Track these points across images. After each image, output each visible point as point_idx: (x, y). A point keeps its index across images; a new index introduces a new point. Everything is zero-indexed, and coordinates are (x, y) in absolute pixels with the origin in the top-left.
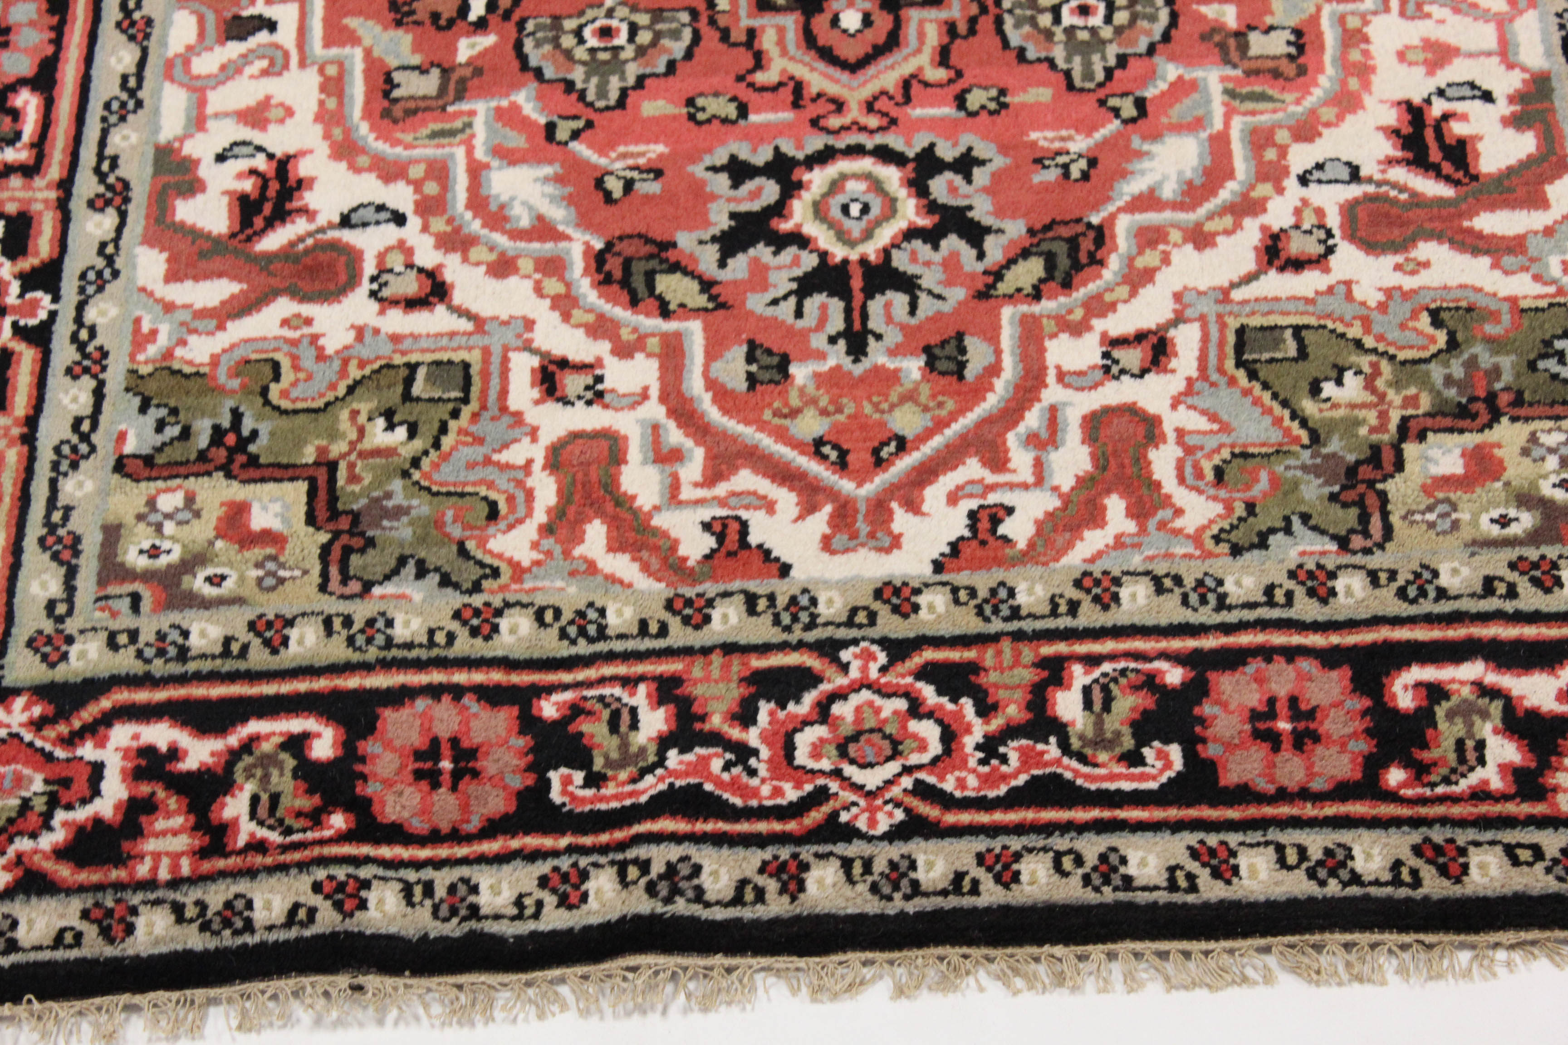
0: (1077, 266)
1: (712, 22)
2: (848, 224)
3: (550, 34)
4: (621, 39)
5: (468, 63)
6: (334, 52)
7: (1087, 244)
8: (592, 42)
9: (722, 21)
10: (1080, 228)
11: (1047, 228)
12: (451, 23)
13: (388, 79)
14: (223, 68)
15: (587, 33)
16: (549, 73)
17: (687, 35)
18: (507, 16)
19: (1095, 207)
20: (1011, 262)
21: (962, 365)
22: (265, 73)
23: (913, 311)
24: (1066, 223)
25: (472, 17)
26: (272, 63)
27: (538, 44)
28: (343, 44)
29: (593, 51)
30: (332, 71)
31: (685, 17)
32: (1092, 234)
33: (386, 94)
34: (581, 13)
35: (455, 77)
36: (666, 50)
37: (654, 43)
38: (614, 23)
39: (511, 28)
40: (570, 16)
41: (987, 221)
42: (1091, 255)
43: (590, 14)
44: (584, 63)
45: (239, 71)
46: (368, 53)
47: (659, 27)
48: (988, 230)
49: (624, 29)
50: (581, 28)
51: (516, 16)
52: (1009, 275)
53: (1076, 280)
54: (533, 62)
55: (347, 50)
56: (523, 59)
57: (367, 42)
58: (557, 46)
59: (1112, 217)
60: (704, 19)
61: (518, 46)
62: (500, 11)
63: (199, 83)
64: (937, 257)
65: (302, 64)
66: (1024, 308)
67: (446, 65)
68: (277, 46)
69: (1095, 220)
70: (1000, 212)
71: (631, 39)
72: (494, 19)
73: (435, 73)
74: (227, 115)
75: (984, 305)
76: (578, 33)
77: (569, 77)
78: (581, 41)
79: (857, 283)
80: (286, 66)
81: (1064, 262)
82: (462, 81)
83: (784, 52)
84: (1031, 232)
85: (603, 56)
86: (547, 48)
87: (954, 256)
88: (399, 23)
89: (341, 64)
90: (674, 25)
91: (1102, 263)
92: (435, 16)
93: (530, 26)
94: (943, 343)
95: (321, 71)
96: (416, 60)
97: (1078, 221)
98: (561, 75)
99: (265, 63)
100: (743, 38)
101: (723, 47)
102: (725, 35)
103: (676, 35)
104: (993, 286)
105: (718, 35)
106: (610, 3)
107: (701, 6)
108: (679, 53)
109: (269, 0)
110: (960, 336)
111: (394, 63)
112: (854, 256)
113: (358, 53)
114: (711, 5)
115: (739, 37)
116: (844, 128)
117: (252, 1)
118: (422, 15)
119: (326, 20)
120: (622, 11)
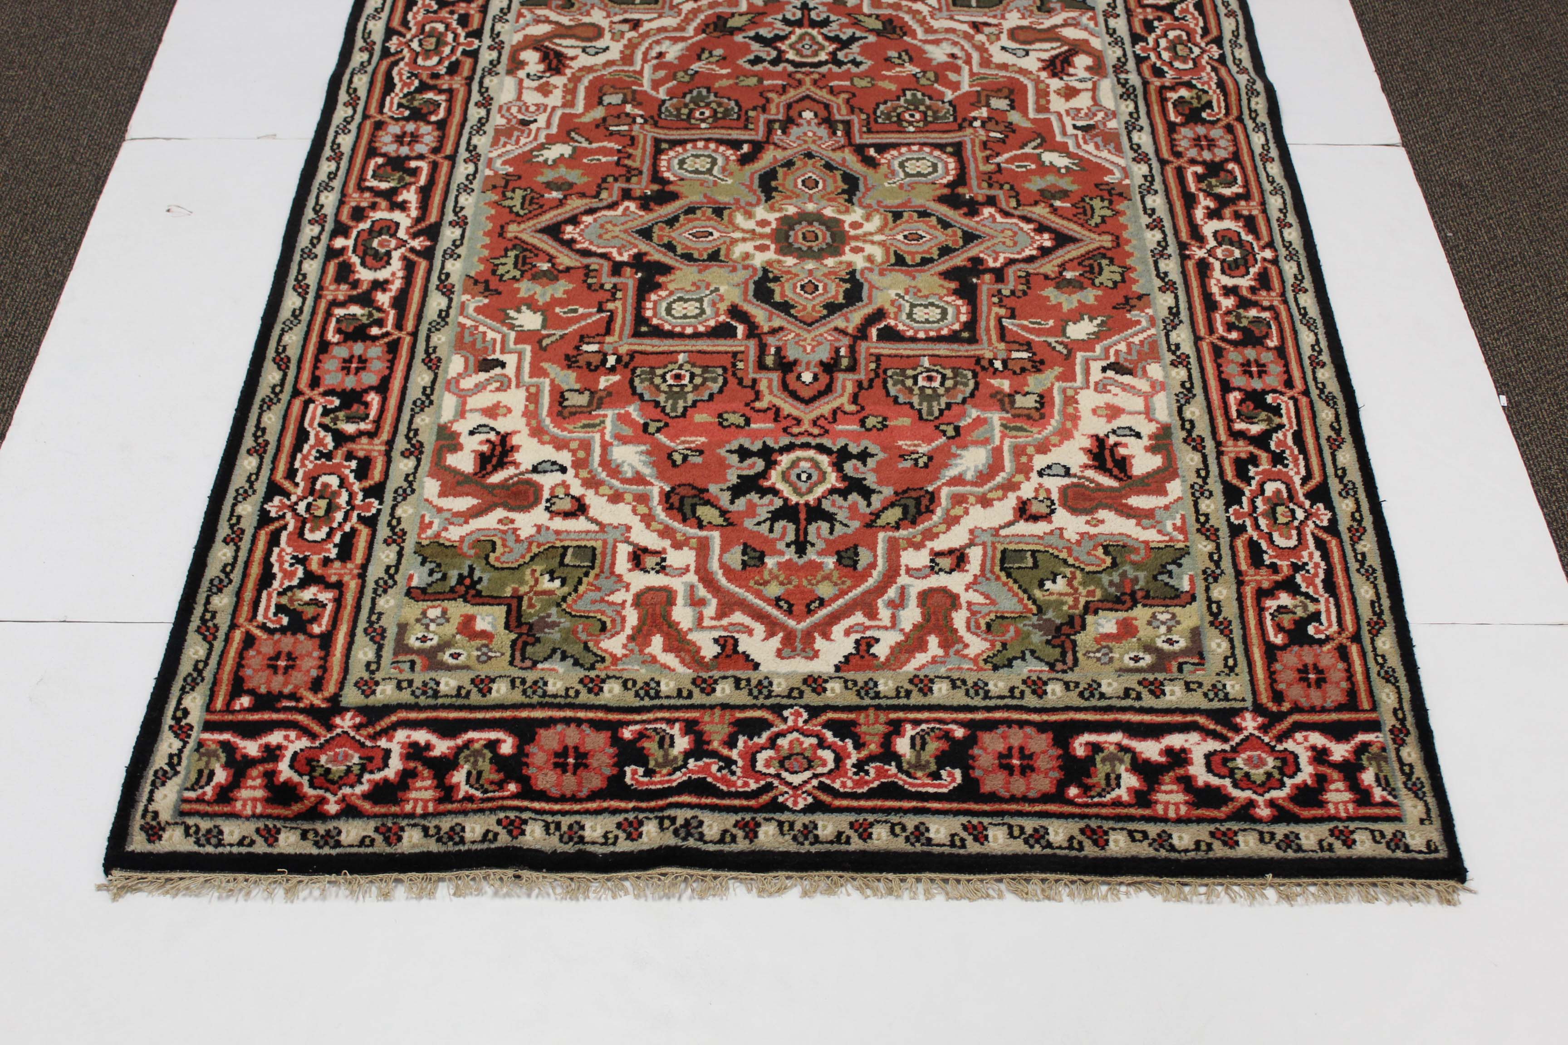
0: (919, 513)
1: (734, 374)
2: (800, 484)
3: (648, 377)
4: (686, 381)
5: (604, 390)
6: (535, 380)
7: (925, 502)
8: (671, 382)
9: (739, 374)
10: (922, 493)
11: (905, 492)
12: (597, 367)
13: (562, 395)
14: (476, 386)
15: (668, 377)
16: (647, 397)
17: (721, 380)
18: (626, 365)
19: (931, 482)
20: (885, 509)
21: (856, 562)
22: (498, 389)
23: (831, 533)
24: (915, 490)
25: (608, 365)
26: (502, 385)
27: (642, 382)
28: (539, 376)
29: (670, 386)
30: (533, 390)
31: (720, 371)
32: (928, 496)
33: (561, 404)
34: (666, 366)
35: (597, 396)
36: (709, 388)
37: (703, 384)
38: (683, 372)
39: (628, 372)
40: (659, 368)
41: (874, 486)
42: (927, 507)
43: (670, 367)
44: (665, 392)
45: (485, 388)
46: (552, 381)
47: (706, 375)
48: (873, 491)
49: (688, 375)
50: (665, 373)
51: (631, 367)
52: (883, 516)
53: (919, 520)
54: (639, 391)
55: (542, 379)
56: (633, 388)
57: (552, 376)
58: (652, 383)
59: (939, 488)
60: (730, 373)
61: (632, 381)
62: (623, 363)
63: (463, 393)
64: (846, 504)
65: (518, 386)
66: (890, 534)
67: (593, 390)
68: (506, 376)
69: (930, 489)
70: (880, 482)
71: (691, 381)
72: (619, 367)
73: (587, 393)
74: (476, 410)
75: (869, 531)
76: (663, 377)
77: (657, 399)
78: (665, 381)
79: (803, 516)
80: (509, 387)
81: (912, 510)
82: (601, 399)
83: (771, 392)
84: (896, 493)
85: (676, 389)
86: (647, 383)
87: (855, 504)
88: (569, 367)
89: (538, 387)
90: (714, 375)
91: (933, 512)
92: (589, 364)
93: (638, 372)
94: (847, 550)
95: (527, 390)
96: (577, 386)
97: (921, 489)
98: (653, 398)
99: (498, 384)
100: (750, 383)
101: (739, 388)
102: (740, 381)
103: (714, 380)
104: (874, 521)
105: (736, 381)
106: (680, 362)
107: (729, 366)
108: (715, 390)
109: (503, 352)
110: (856, 547)
111: (566, 387)
112: (802, 501)
113: (547, 381)
114: (734, 365)
115: (747, 382)
116: (801, 434)
117: (494, 352)
118: (582, 363)
119: (531, 363)
120: (687, 366)
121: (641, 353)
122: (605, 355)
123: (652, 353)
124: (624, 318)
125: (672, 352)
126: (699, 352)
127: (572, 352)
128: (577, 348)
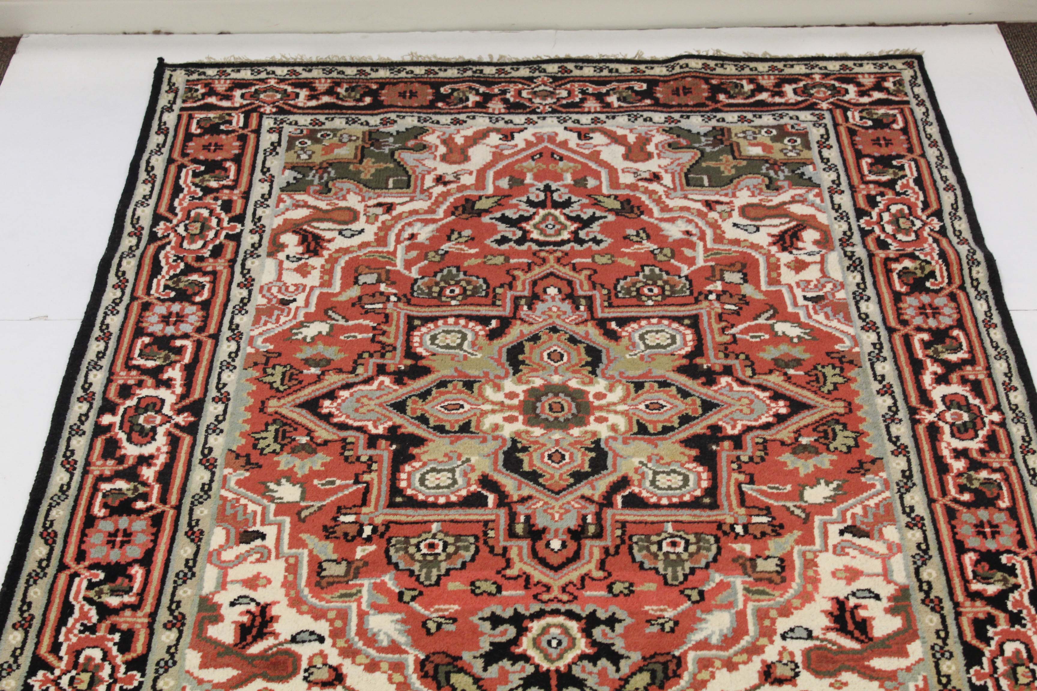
0: (667, 678)
1: (486, 543)
2: (550, 650)
3: (403, 546)
4: (439, 550)
5: (361, 560)
6: (294, 551)
7: (672, 666)
8: (425, 551)
9: (491, 542)
10: (669, 658)
11: (652, 657)
12: (354, 538)
13: (320, 566)
14: (237, 557)
15: (422, 546)
16: (402, 566)
17: (473, 548)
18: (382, 535)
19: (677, 647)
20: (633, 674)
22: (258, 561)
24: (662, 654)
25: (365, 535)
26: (262, 556)
27: (397, 551)
28: (298, 548)
29: (424, 555)
30: (292, 561)
31: (472, 540)
32: (675, 661)
33: (319, 574)
34: (420, 536)
35: (354, 566)
36: (461, 556)
37: (456, 552)
38: (436, 541)
39: (383, 542)
40: (414, 537)
41: (622, 652)
42: (674, 672)
43: (424, 536)
44: (419, 561)
45: (245, 559)
46: (311, 552)
47: (459, 544)
48: (622, 657)
49: (441, 544)
50: (419, 543)
51: (386, 536)
52: (632, 681)
53: (666, 685)
54: (394, 560)
55: (301, 550)
56: (389, 558)
57: (311, 547)
58: (407, 552)
59: (686, 652)
60: (481, 541)
61: (387, 551)
62: (379, 533)
63: (224, 565)
64: (595, 670)
65: (277, 557)
67: (350, 560)
68: (265, 547)
69: (677, 653)
70: (628, 648)
71: (444, 550)
72: (375, 537)
73: (344, 563)
74: (237, 582)
76: (417, 546)
77: (412, 568)
78: (419, 550)
79: (554, 682)
80: (269, 558)
81: (660, 675)
82: (358, 568)
83: (521, 560)
84: (644, 658)
85: (430, 558)
86: (402, 553)
87: (604, 669)
88: (327, 538)
89: (297, 557)
90: (466, 544)
91: (680, 676)
92: (346, 534)
93: (393, 541)
95: (287, 561)
96: (335, 557)
97: (668, 653)
98: (407, 568)
99: (258, 556)
100: (501, 552)
101: (490, 556)
102: (492, 549)
103: (467, 549)
104: (623, 687)
105: (488, 549)
106: (434, 531)
107: (481, 535)
108: (468, 558)
109: (263, 523)
111: (324, 558)
112: (553, 668)
113: (306, 552)
114: (485, 534)
115: (498, 550)
116: (550, 600)
117: (254, 524)
118: (339, 533)
119: (291, 535)
120: (440, 536)
121: (396, 523)
122: (362, 525)
123: (407, 523)
124: (379, 489)
125: (425, 522)
126: (452, 521)
127: (330, 523)
128: (335, 519)
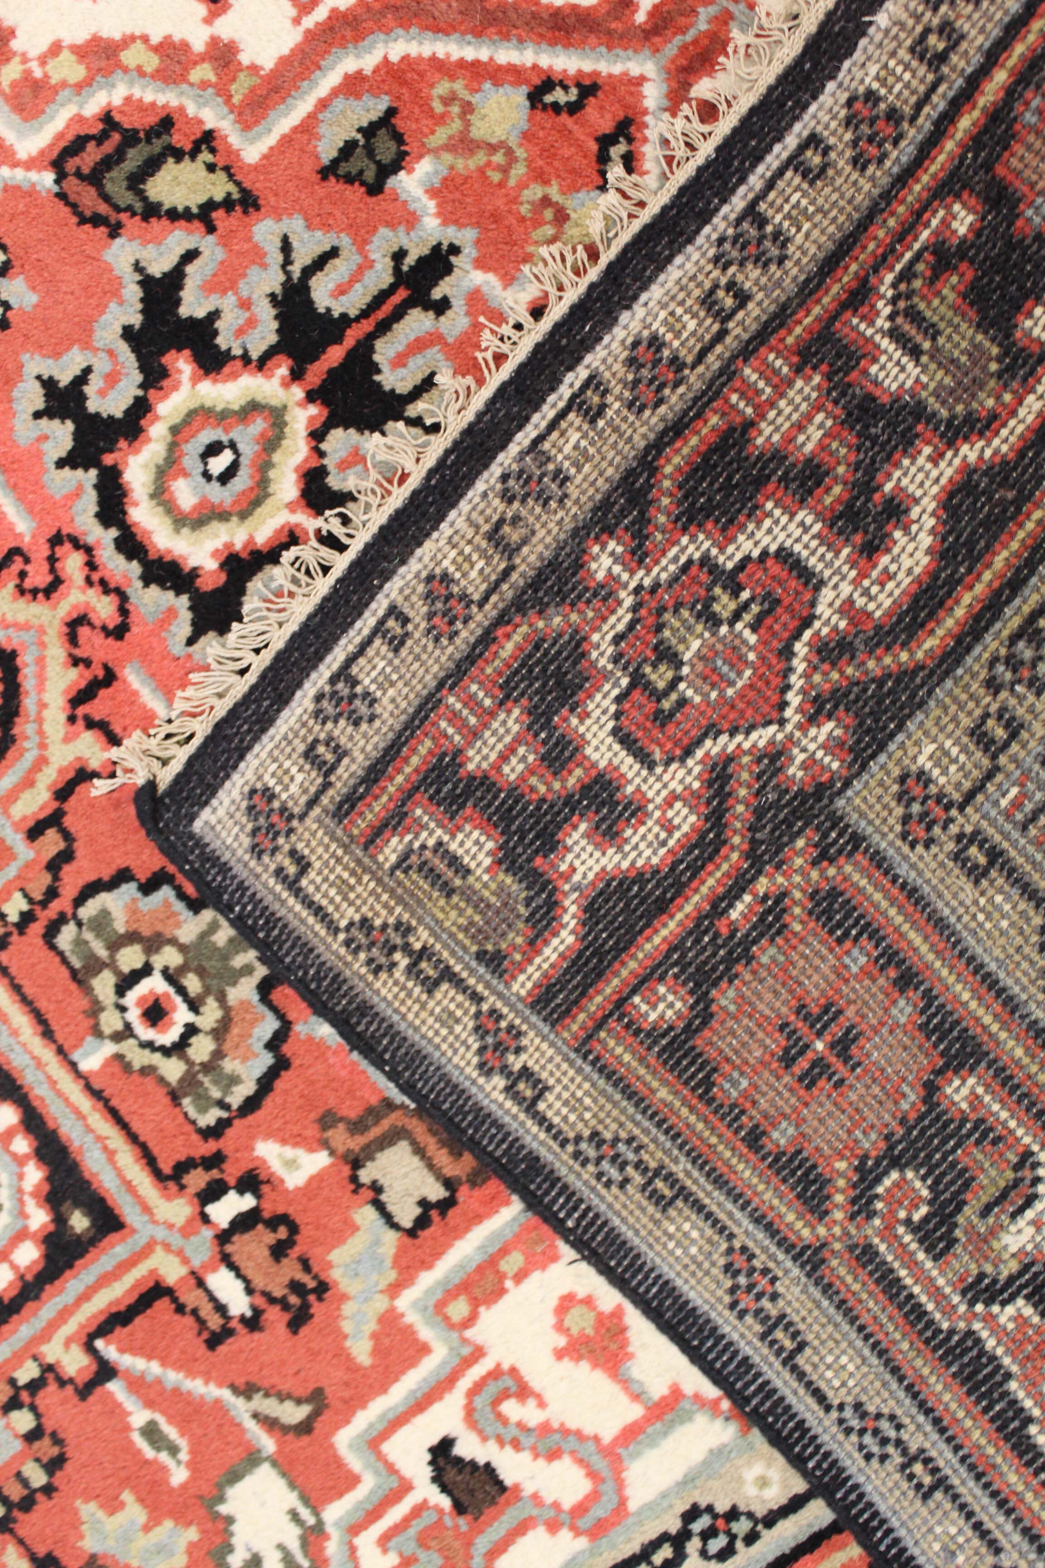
0: (131, 138)
1: (52, 893)
2: (248, 449)
3: (206, 1080)
4: (155, 984)
5: (325, 1144)
6: (425, 1333)
7: (91, 156)
8: (182, 1015)
9: (40, 883)
10: (72, 184)
11: (96, 220)
12: (273, 1223)
13: (422, 1222)
14: (553, 1455)
15: (170, 1036)
16: (269, 1025)
17: (88, 911)
18: (215, 1161)
19: (31, 193)
20: (173, 215)
21: (369, 131)
22: (523, 1392)
23: (333, 253)
24: (74, 207)
25: (248, 1202)
26: (505, 1395)
27: (234, 1080)
28: (409, 1332)
29: (194, 1006)
30: (459, 1309)
31: (66, 937)
32: (71, 165)
33: (446, 1205)
34: (148, 1071)
35: (356, 1143)
36: (133, 911)
37: (132, 937)
38: (134, 1015)
39: (228, 1142)
40: (162, 1080)
41: (133, 292)
42: (100, 139)
43: (139, 1058)
44: (222, 999)
45: (545, 1429)
46: (394, 1289)
47: (102, 952)
48: (147, 282)
49: (132, 997)
50: (166, 1051)
51: (210, 1147)
52: (194, 201)
53: (152, 120)
54: (267, 1059)
55: (412, 1318)
56: (266, 1084)
57: (381, 1304)
58: (218, 1054)
59: (30, 164)
60: (56, 906)
61: (251, 1104)
62: (215, 1174)
63: (601, 1464)
64: (227, 303)
65: (478, 1353)
66: (235, 140)
67: (346, 1171)
68: (470, 1415)
69: (47, 179)
70: (114, 290)
71: (146, 970)
72: (232, 1172)
73: (365, 1176)
74: (625, 1383)
75: (257, 185)
76: (179, 1048)
77: (256, 998)
78: (191, 1030)
79: (335, 355)
80: (495, 1374)
81: (134, 158)
82: (357, 1127)
84: (115, 231)
85: (193, 983)
86: (229, 1065)
87: (211, 286)
88: (323, 1288)
89: (440, 1307)
90: (88, 936)
91: (107, 118)
92: (279, 1251)
93: (210, 1118)
94: (349, 179)
95: (470, 1320)
96: (367, 1215)
97: (62, 196)
98: (263, 1009)
99: (511, 1409)
100: (51, 834)
101: (80, 848)
102: (66, 856)
103: (100, 924)
104: (228, 204)
105: (67, 871)
106: (109, 1048)
107: (37, 929)
108: (129, 890)
109: (405, 1487)
110: (327, 172)
111: (391, 1237)
112: (298, 392)
113: (405, 1302)
114: (27, 918)
115: (52, 841)
116: (106, 587)
117: (418, 1510)
118: (290, 1270)
119: (384, 1389)
120: (111, 1021)
121: (149, 1159)
122: (224, 1237)
123: (133, 1138)
124: (85, 1297)
125: (96, 1094)
126: (47, 1033)
127: (275, 1317)
128: (253, 1323)
